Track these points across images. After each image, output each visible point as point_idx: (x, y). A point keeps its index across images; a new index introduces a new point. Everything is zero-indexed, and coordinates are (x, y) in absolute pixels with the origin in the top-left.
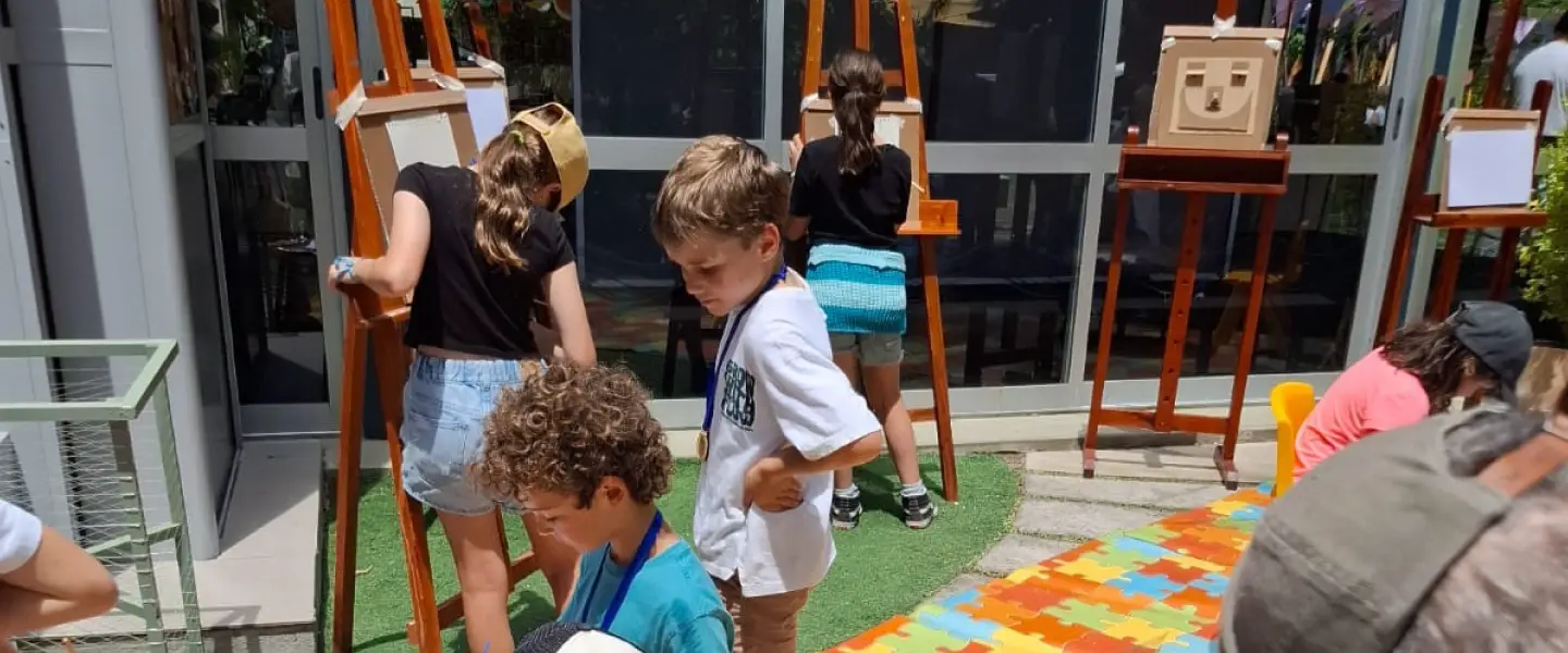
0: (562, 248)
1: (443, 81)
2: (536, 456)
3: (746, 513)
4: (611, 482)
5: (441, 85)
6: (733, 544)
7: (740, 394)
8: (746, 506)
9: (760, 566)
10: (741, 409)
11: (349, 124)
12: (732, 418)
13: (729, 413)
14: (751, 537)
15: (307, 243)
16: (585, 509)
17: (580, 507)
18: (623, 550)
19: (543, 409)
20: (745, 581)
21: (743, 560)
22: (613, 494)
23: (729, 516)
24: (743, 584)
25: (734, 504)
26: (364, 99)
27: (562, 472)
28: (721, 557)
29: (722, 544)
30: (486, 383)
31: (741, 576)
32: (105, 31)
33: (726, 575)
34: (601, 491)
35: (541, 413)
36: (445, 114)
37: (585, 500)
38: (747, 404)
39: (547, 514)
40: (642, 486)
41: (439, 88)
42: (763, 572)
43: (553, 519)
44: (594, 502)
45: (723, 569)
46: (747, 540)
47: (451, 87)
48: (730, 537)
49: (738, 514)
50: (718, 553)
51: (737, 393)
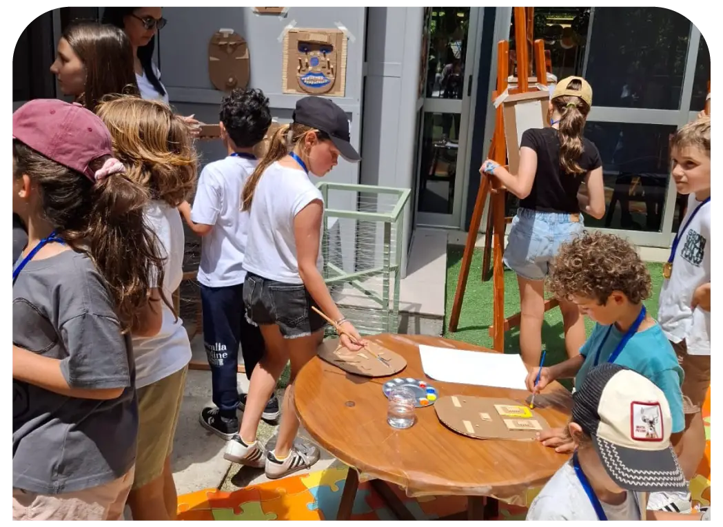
0: (598, 160)
1: (541, 87)
2: (576, 280)
3: (693, 310)
4: (617, 293)
5: (539, 88)
6: (683, 325)
7: (695, 247)
8: (693, 306)
9: (699, 339)
10: (695, 255)
11: (500, 106)
12: (688, 259)
13: (686, 256)
14: (695, 323)
15: (446, 143)
16: (603, 306)
17: (600, 305)
18: (624, 325)
19: (580, 257)
20: (689, 346)
21: (689, 334)
22: (618, 299)
23: (681, 310)
24: (688, 347)
25: (686, 304)
26: (508, 95)
27: (590, 289)
28: (674, 331)
29: (676, 324)
30: (553, 221)
31: (688, 342)
32: (400, 64)
33: (677, 340)
34: (612, 298)
35: (580, 260)
36: (540, 101)
37: (603, 302)
38: (699, 252)
39: (583, 307)
40: (634, 295)
41: (538, 90)
42: (701, 343)
43: (587, 309)
44: (608, 302)
45: (675, 337)
46: (693, 324)
47: (544, 89)
48: (680, 321)
49: (688, 309)
50: (674, 328)
51: (693, 246)
